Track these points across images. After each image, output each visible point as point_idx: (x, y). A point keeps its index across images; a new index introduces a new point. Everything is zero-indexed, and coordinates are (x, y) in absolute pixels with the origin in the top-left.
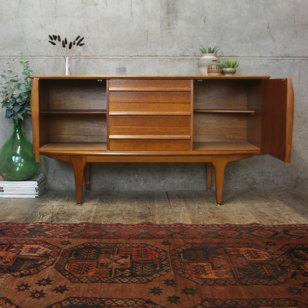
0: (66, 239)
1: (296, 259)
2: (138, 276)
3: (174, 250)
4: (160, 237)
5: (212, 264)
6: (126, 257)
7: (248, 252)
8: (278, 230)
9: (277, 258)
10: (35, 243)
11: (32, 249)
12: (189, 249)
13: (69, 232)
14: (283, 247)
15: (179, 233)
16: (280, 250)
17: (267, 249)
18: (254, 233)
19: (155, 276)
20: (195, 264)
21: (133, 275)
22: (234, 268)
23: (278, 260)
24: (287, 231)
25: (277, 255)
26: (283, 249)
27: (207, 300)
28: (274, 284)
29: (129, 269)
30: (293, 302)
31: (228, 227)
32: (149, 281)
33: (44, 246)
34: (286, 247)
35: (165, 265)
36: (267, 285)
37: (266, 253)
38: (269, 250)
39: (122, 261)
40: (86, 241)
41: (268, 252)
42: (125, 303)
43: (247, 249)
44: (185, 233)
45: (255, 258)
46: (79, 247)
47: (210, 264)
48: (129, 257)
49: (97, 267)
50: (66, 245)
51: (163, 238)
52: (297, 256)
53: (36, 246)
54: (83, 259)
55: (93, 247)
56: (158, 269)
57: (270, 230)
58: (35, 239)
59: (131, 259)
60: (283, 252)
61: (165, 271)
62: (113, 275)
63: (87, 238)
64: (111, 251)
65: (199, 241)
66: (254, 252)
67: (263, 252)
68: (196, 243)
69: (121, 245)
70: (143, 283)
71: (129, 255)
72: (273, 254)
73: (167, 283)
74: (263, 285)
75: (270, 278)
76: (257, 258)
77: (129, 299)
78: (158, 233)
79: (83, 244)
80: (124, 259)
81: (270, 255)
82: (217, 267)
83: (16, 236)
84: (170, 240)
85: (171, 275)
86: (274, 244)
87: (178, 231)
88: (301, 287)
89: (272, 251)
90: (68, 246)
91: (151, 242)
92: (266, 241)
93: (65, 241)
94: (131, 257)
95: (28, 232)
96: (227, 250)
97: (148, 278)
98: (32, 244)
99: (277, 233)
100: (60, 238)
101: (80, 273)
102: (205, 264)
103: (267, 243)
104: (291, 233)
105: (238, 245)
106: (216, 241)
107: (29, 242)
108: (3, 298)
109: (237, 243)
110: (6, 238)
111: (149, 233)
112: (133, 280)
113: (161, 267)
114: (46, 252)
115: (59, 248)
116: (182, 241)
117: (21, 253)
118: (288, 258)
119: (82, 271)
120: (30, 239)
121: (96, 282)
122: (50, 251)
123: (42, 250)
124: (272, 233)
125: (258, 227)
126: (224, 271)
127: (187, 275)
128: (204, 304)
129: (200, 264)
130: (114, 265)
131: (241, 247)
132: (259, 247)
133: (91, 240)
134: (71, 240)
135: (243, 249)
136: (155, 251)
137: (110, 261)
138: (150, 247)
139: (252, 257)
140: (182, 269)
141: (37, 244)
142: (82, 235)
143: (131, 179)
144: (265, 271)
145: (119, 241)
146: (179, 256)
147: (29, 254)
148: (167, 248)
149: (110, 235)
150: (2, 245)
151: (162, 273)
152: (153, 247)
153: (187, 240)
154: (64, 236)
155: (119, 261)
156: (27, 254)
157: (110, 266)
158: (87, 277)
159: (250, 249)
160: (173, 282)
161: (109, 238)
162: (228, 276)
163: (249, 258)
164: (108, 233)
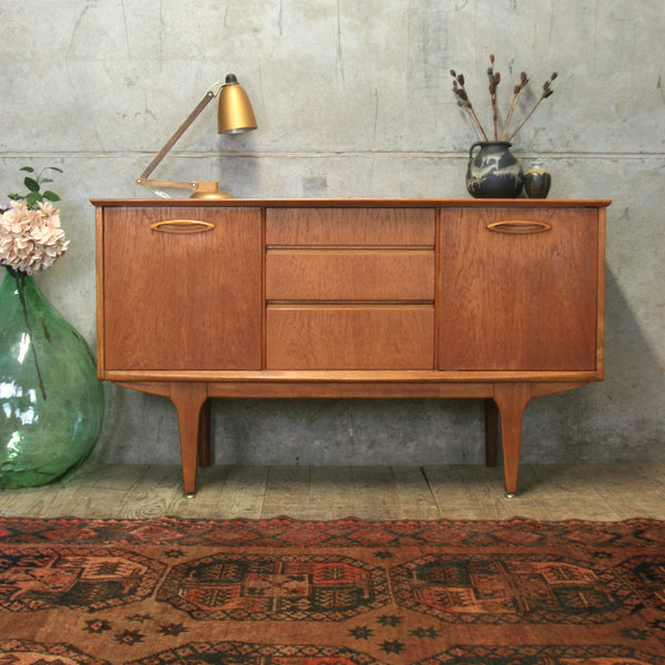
0: (175, 547)
1: (648, 582)
2: (324, 609)
3: (400, 566)
4: (371, 545)
5: (476, 590)
6: (301, 579)
7: (552, 569)
8: (621, 531)
9: (610, 581)
10: (111, 553)
11: (106, 564)
12: (431, 564)
13: (179, 535)
14: (627, 561)
15: (413, 536)
16: (621, 565)
17: (592, 564)
18: (571, 537)
19: (359, 609)
20: (440, 589)
21: (315, 608)
22: (521, 596)
23: (611, 585)
24: (642, 532)
25: (612, 574)
26: (626, 565)
27: (459, 647)
28: (596, 623)
29: (308, 598)
30: (627, 651)
31: (517, 524)
32: (347, 617)
33: (129, 559)
34: (633, 561)
35: (380, 593)
36: (580, 623)
37: (590, 571)
38: (597, 567)
39: (294, 584)
40: (215, 550)
41: (594, 570)
42: (300, 651)
43: (551, 564)
44: (424, 537)
45: (564, 579)
46: (203, 560)
47: (472, 590)
48: (307, 579)
49: (242, 595)
50: (176, 557)
51: (378, 545)
52: (652, 577)
53: (114, 560)
54: (211, 581)
55: (231, 562)
56: (366, 597)
57: (605, 532)
58: (109, 546)
59: (311, 582)
60: (625, 570)
61: (381, 602)
62: (274, 609)
63: (218, 544)
64: (267, 567)
65: (453, 551)
66: (565, 570)
67: (582, 570)
68: (447, 554)
69: (291, 558)
70: (334, 620)
71: (306, 576)
72: (603, 572)
73: (383, 620)
74: (574, 623)
75: (591, 610)
76: (570, 579)
77: (307, 646)
78: (367, 537)
79: (211, 556)
80: (295, 582)
81: (597, 575)
82: (485, 595)
83: (69, 542)
84: (392, 550)
85: (392, 608)
86: (610, 556)
87: (410, 532)
88: (646, 628)
89: (603, 568)
90: (180, 560)
91: (354, 552)
92: (593, 549)
93: (173, 551)
94: (311, 577)
95: (93, 533)
96: (511, 565)
97: (346, 613)
98: (106, 555)
99: (619, 536)
100: (162, 544)
101: (209, 605)
102: (460, 590)
103: (596, 554)
104: (648, 536)
105: (533, 557)
106: (488, 550)
107: (97, 553)
108: (62, 644)
109: (532, 554)
110: (49, 545)
111: (349, 537)
112: (314, 616)
113: (372, 594)
114: (136, 572)
115: (162, 563)
116: (416, 552)
117: (85, 573)
118: (633, 580)
119: (213, 601)
120: (99, 546)
121: (242, 619)
122: (144, 569)
123: (127, 567)
124: (608, 537)
125: (582, 526)
126: (498, 600)
127: (424, 608)
128: (452, 652)
129: (451, 589)
130: (277, 592)
131: (540, 561)
132: (577, 562)
133: (227, 549)
134: (184, 549)
135: (544, 564)
136: (360, 567)
137: (268, 585)
138: (350, 561)
139: (559, 578)
140: (413, 597)
141: (114, 556)
142: (208, 540)
143: (339, 438)
144: (581, 600)
145: (286, 550)
146: (410, 575)
147: (102, 576)
148: (385, 564)
149: (267, 540)
150: (42, 556)
151: (373, 605)
152: (356, 560)
153: (428, 549)
154: (171, 542)
155: (286, 585)
156: (98, 577)
157: (267, 593)
158: (223, 611)
159: (557, 564)
160: (395, 621)
161: (265, 545)
162: (505, 611)
163: (552, 581)
164: (261, 536)
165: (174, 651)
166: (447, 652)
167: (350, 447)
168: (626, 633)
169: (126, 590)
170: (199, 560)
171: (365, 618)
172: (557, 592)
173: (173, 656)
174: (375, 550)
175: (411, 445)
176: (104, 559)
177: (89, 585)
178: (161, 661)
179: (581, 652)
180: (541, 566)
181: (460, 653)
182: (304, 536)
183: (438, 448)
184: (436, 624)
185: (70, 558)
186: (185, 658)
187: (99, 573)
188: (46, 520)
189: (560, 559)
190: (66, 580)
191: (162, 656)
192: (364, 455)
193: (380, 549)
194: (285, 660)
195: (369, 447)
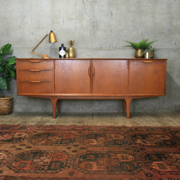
0: (36, 131)
2: (63, 143)
3: (82, 135)
4: (78, 130)
5: (97, 140)
12: (89, 135)
13: (38, 128)
16: (130, 135)
17: (124, 135)
18: (122, 129)
19: (70, 143)
20: (89, 140)
21: (61, 143)
22: (106, 141)
23: (126, 139)
27: (89, 151)
28: (120, 147)
29: (60, 141)
30: (125, 153)
32: (67, 145)
33: (25, 133)
34: (133, 134)
35: (76, 140)
36: (117, 147)
39: (58, 138)
40: (44, 131)
43: (115, 135)
44: (90, 129)
48: (61, 137)
49: (46, 140)
53: (21, 133)
55: (47, 134)
57: (129, 128)
61: (75, 142)
62: (52, 143)
64: (54, 135)
65: (95, 132)
66: (118, 136)
67: (121, 136)
70: (64, 146)
73: (75, 146)
74: (115, 147)
75: (120, 145)
76: (118, 138)
77: (56, 151)
79: (43, 133)
81: (124, 137)
82: (99, 141)
84: (82, 132)
85: (77, 143)
86: (128, 133)
88: (131, 148)
89: (126, 136)
90: (36, 133)
91: (73, 132)
92: (125, 132)
94: (63, 137)
95: (19, 128)
96: (106, 135)
99: (132, 129)
100: (33, 130)
101: (38, 142)
102: (93, 140)
105: (112, 133)
106: (103, 132)
108: (4, 150)
110: (9, 130)
111: (74, 129)
112: (60, 145)
113: (74, 140)
114: (25, 136)
115: (32, 134)
116: (87, 132)
117: (15, 136)
118: (131, 138)
119: (40, 141)
120: (20, 131)
121: (45, 145)
122: (28, 135)
125: (125, 127)
126: (101, 142)
127: (84, 143)
128: (87, 152)
129: (91, 140)
130: (54, 140)
132: (121, 134)
133: (47, 131)
134: (38, 131)
135: (113, 135)
136: (74, 135)
137: (53, 138)
139: (116, 138)
140: (83, 141)
142: (43, 129)
143: (76, 107)
144: (119, 142)
145: (59, 132)
146: (84, 137)
148: (79, 134)
149: (56, 129)
150: (7, 132)
153: (90, 132)
154: (35, 130)
155: (57, 138)
157: (52, 140)
158: (41, 143)
160: (77, 146)
161: (55, 130)
162: (101, 144)
163: (114, 138)
164: (55, 129)
165: (27, 152)
166: (86, 152)
167: (78, 109)
168: (126, 149)
169: (22, 139)
170: (40, 133)
171: (71, 145)
172: (114, 141)
173: (27, 153)
174: (78, 132)
175: (91, 108)
176: (20, 133)
177: (15, 138)
178: (24, 154)
179: (115, 153)
180: (112, 135)
181: (89, 152)
182: (65, 129)
183: (96, 109)
184: (85, 147)
185: (13, 133)
186: (29, 153)
187: (18, 136)
188: (10, 125)
189: (117, 134)
190: (10, 137)
191: (24, 153)
192: (81, 111)
193: (80, 132)
194: (51, 154)
195: (82, 109)
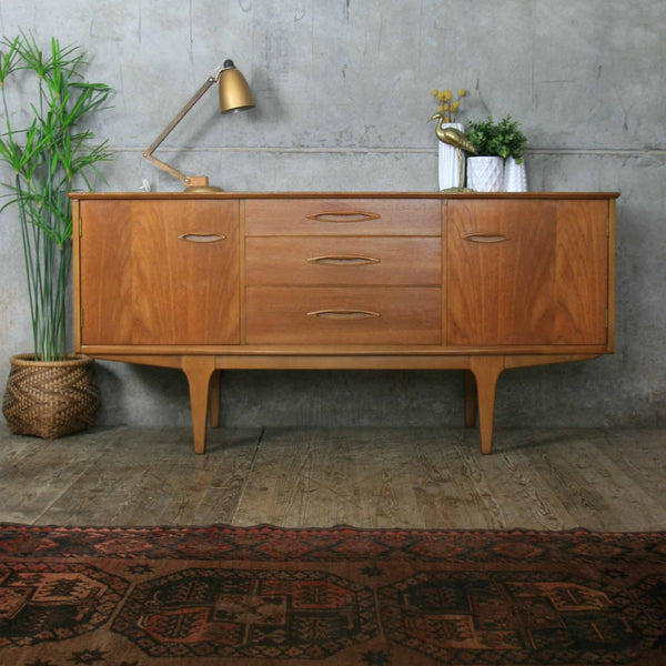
0: (142, 560)
2: (302, 642)
3: (390, 586)
4: (358, 558)
5: (475, 618)
6: (278, 601)
7: (560, 592)
8: (633, 545)
9: (626, 606)
10: (70, 568)
11: (61, 582)
12: (423, 585)
13: (149, 546)
14: (642, 582)
15: (403, 549)
16: (635, 586)
17: (604, 585)
18: (577, 550)
19: (342, 642)
20: (435, 617)
21: (293, 640)
22: (526, 628)
23: (627, 610)
24: (654, 545)
25: (627, 598)
26: (642, 586)
29: (284, 627)
31: (518, 536)
32: (328, 653)
33: (88, 576)
34: (648, 580)
35: (366, 621)
37: (601, 593)
38: (609, 588)
39: (268, 610)
40: (186, 564)
41: (606, 592)
43: (558, 584)
44: (417, 550)
45: (575, 604)
46: (171, 578)
47: (470, 618)
48: (285, 602)
49: (209, 620)
50: (142, 573)
51: (365, 559)
53: (72, 577)
54: (177, 604)
55: (202, 579)
56: (351, 627)
57: (614, 545)
58: (70, 560)
59: (289, 606)
60: (641, 593)
61: (366, 634)
62: (245, 641)
63: (190, 557)
64: (239, 583)
65: (448, 567)
66: (574, 591)
67: (593, 593)
68: (442, 572)
69: (269, 575)
70: (313, 658)
71: (285, 597)
72: (617, 596)
73: (369, 658)
75: (608, 646)
76: (580, 604)
78: (354, 548)
79: (180, 573)
80: (272, 605)
81: (610, 597)
82: (486, 625)
83: (25, 555)
84: (381, 564)
85: (380, 642)
86: (622, 575)
87: (400, 545)
89: (616, 590)
90: (144, 577)
92: (603, 566)
93: (138, 566)
94: (290, 599)
95: (53, 544)
96: (512, 586)
98: (64, 571)
100: (128, 557)
101: (170, 636)
102: (458, 617)
103: (606, 572)
104: (663, 550)
105: (537, 577)
106: (487, 566)
107: (55, 568)
109: (536, 573)
111: (334, 548)
112: (290, 653)
113: (357, 623)
114: (94, 591)
115: (124, 580)
116: (408, 568)
117: (36, 594)
119: (176, 631)
120: (57, 560)
122: (104, 588)
123: (86, 585)
124: (617, 550)
125: (590, 538)
126: (501, 634)
127: (416, 642)
129: (447, 617)
130: (250, 619)
131: (544, 581)
132: (586, 581)
133: (198, 564)
134: (152, 562)
136: (346, 588)
137: (241, 609)
138: (334, 579)
139: (568, 603)
140: (404, 626)
141: (73, 572)
142: (178, 551)
144: (595, 633)
145: (265, 564)
146: (401, 600)
147: (54, 598)
148: (373, 582)
149: (244, 552)
151: (358, 637)
152: (341, 579)
153: (420, 565)
154: (138, 554)
155: (260, 610)
156: (50, 599)
158: (186, 645)
159: (565, 585)
161: (241, 559)
162: (509, 646)
163: (561, 606)
164: (238, 547)
169: (80, 617)
170: (166, 577)
172: (568, 622)
174: (362, 565)
176: (61, 576)
180: (547, 587)
182: (285, 547)
185: (23, 575)
187: (53, 593)
189: (567, 578)
190: (14, 603)
193: (368, 564)
